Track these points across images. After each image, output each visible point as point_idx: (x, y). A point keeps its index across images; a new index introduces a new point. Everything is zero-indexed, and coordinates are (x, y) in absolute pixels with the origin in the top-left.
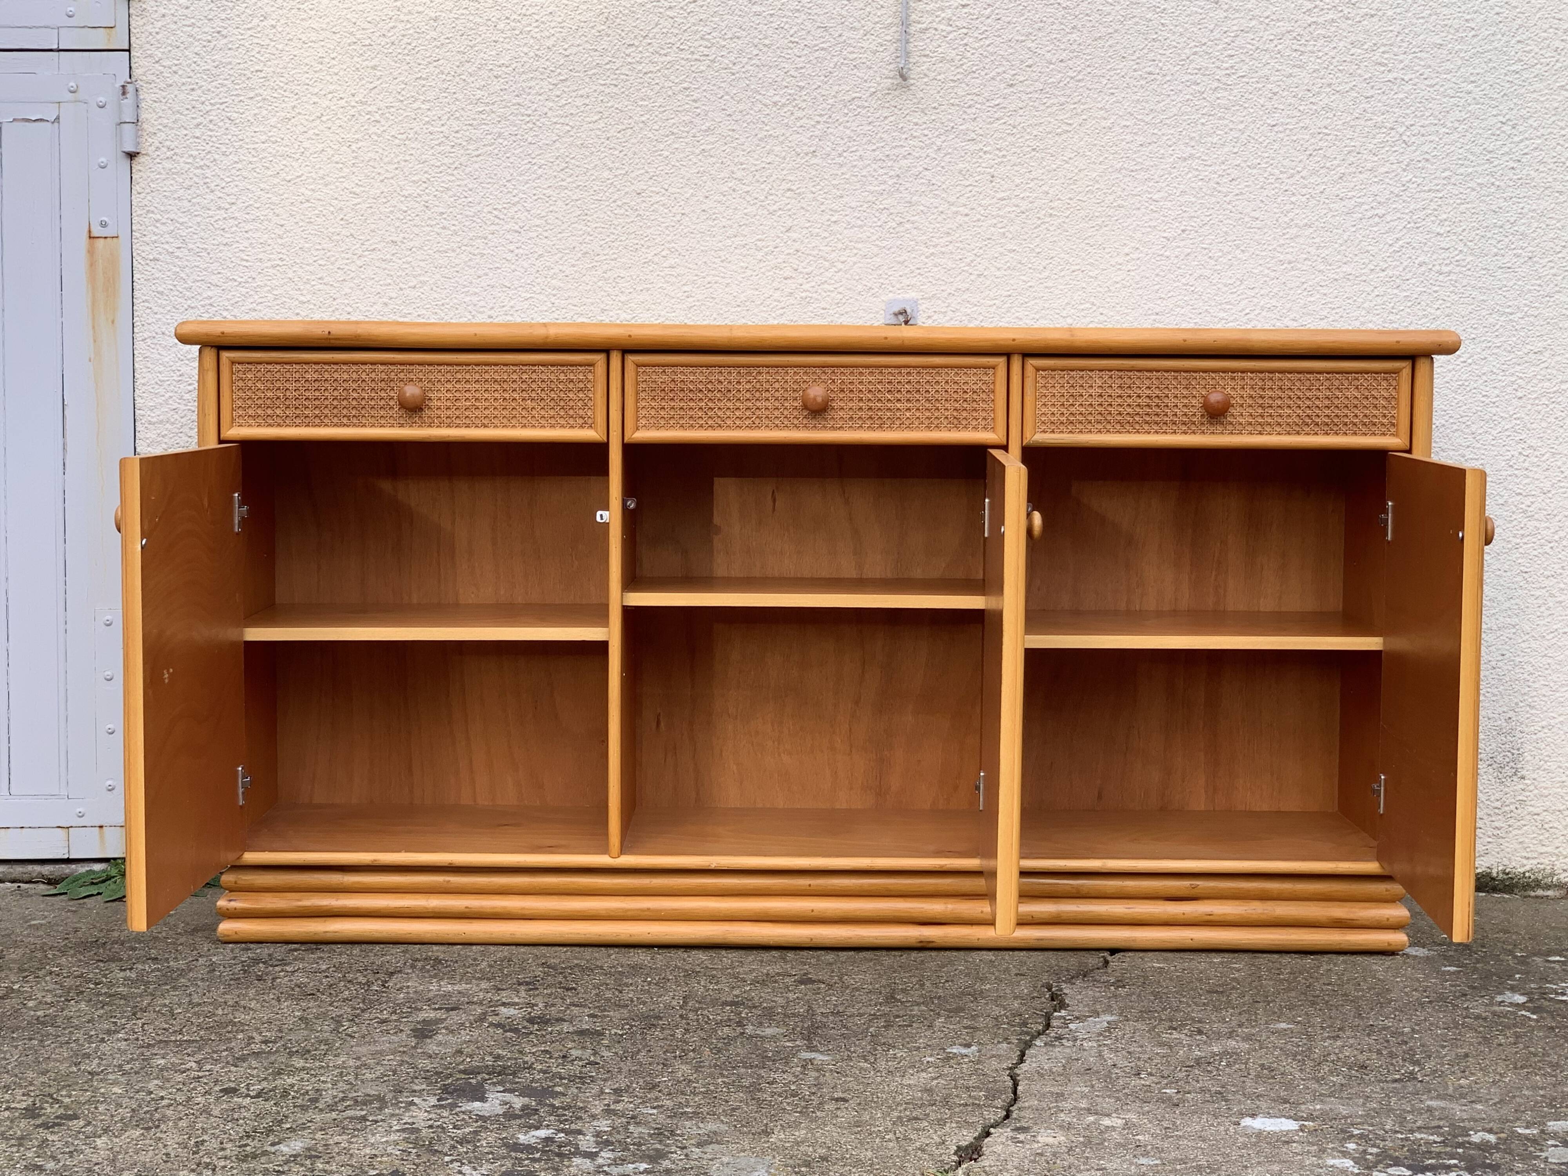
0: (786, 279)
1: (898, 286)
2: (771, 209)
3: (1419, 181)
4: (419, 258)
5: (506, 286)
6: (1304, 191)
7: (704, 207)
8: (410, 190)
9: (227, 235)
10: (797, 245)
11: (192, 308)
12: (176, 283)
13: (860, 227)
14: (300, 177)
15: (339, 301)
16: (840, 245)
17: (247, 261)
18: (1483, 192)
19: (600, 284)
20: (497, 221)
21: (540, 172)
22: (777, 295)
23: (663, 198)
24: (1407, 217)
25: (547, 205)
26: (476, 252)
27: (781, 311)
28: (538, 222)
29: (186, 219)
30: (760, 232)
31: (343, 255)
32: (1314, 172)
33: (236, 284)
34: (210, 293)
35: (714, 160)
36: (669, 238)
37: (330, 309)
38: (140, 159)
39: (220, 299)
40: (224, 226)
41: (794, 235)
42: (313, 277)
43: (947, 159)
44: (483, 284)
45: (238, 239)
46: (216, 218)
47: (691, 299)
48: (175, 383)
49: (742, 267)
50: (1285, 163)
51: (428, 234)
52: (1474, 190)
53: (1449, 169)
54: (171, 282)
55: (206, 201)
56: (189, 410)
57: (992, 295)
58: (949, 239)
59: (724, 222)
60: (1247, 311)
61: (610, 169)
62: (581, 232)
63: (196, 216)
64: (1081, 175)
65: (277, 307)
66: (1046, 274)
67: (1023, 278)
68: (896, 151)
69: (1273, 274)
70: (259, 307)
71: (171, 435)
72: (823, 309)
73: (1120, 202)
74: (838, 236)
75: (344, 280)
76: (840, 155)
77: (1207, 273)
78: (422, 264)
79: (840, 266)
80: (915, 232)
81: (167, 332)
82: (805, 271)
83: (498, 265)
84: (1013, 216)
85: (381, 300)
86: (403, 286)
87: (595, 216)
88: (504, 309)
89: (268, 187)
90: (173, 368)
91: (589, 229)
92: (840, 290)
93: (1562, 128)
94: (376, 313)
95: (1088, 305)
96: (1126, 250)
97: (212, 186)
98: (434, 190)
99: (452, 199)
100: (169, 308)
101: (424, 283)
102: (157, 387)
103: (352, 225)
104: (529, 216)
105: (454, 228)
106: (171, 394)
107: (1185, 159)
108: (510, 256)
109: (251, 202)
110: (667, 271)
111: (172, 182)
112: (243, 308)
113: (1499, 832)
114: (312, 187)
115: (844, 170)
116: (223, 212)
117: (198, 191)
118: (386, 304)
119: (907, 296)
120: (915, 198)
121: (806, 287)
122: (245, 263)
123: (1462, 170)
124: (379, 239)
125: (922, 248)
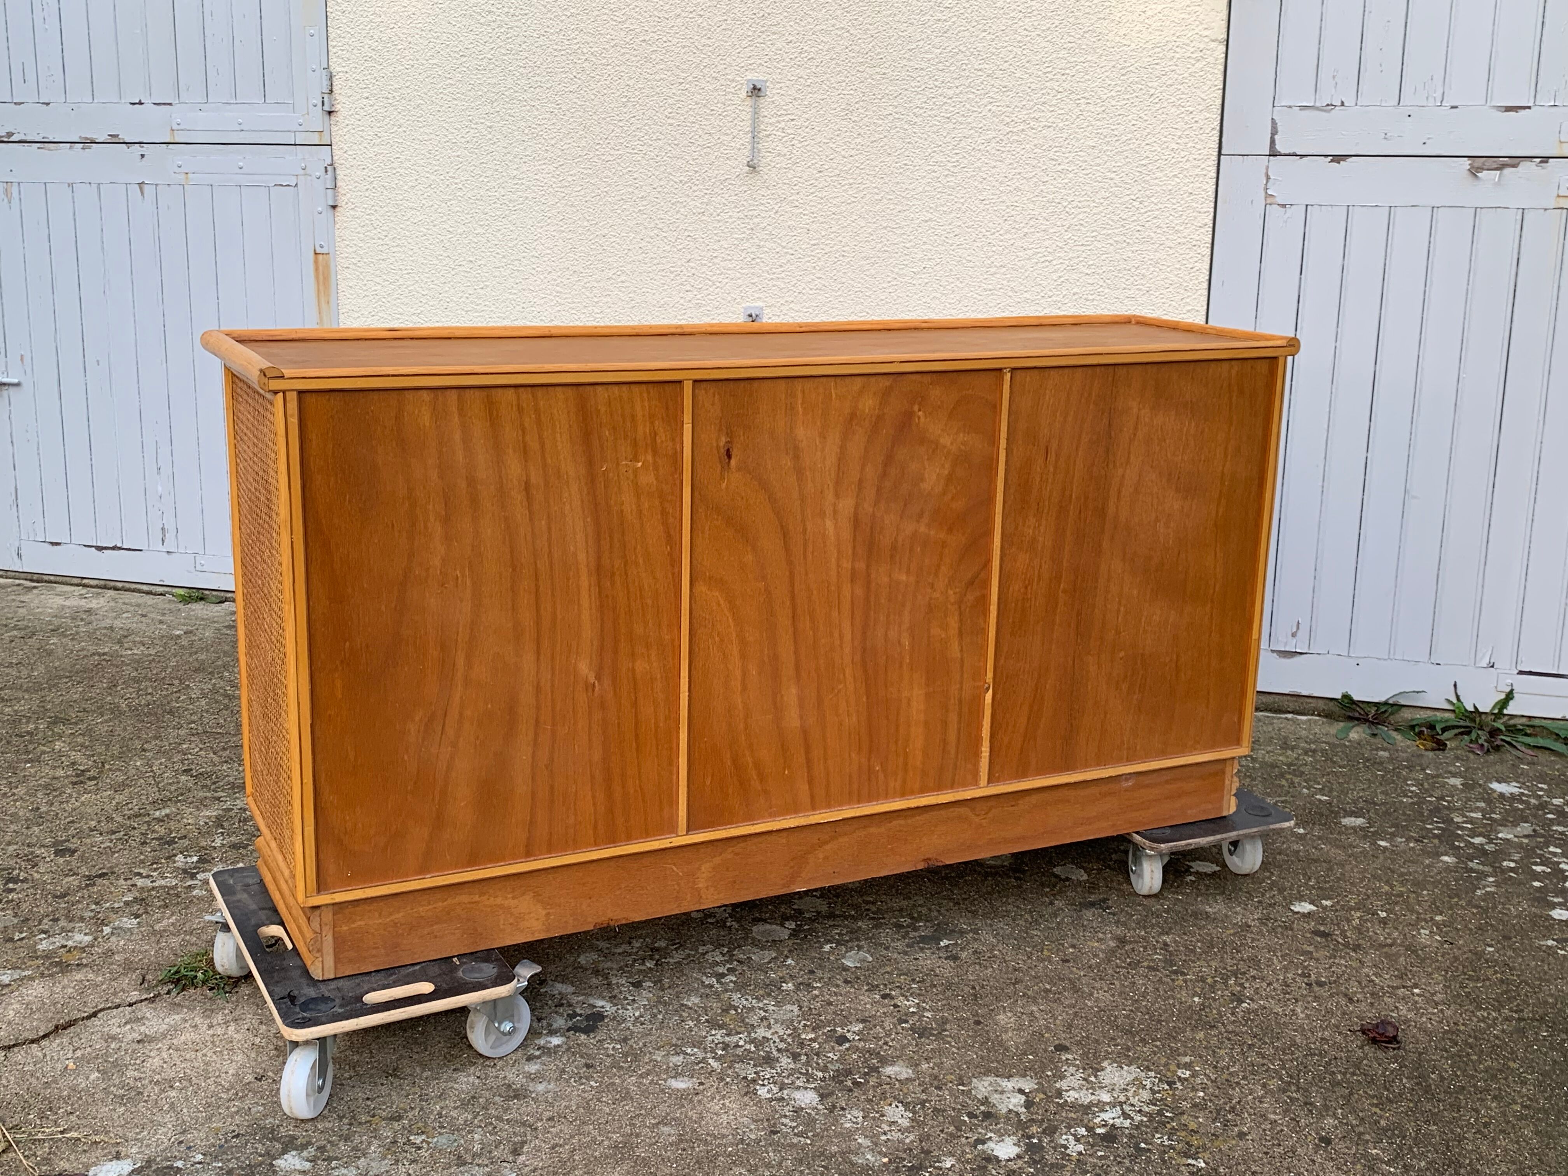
1: (751, 298)
2: (679, 247)
3: (1076, 238)
6: (1001, 244)
7: (640, 245)
8: (480, 230)
9: (384, 254)
10: (693, 271)
11: (367, 296)
12: (358, 281)
13: (730, 260)
14: (421, 221)
15: (443, 295)
16: (718, 272)
18: (1118, 247)
20: (526, 250)
21: (549, 221)
22: (682, 301)
23: (617, 239)
24: (1067, 262)
25: (553, 241)
26: (515, 269)
28: (548, 252)
29: (362, 245)
30: (672, 262)
31: (444, 268)
32: (1007, 232)
33: (389, 283)
34: (376, 288)
35: (645, 216)
36: (621, 264)
37: (439, 300)
38: (338, 209)
39: (381, 292)
40: (382, 249)
41: (692, 265)
42: (429, 281)
43: (781, 218)
45: (389, 257)
46: (378, 244)
50: (991, 225)
51: (489, 257)
52: (1112, 245)
53: (1095, 231)
54: (356, 281)
55: (372, 234)
57: (807, 305)
58: (782, 269)
59: (652, 255)
61: (588, 221)
62: (572, 259)
63: (367, 243)
64: (863, 230)
65: (411, 298)
66: (839, 293)
67: (826, 295)
68: (751, 213)
69: (979, 298)
70: (401, 297)
72: (708, 310)
73: (886, 248)
74: (717, 266)
76: (718, 215)
77: (939, 295)
78: (487, 275)
79: (718, 284)
80: (762, 264)
81: (354, 310)
84: (820, 256)
87: (580, 249)
89: (404, 227)
91: (576, 257)
92: (718, 299)
93: (1174, 204)
95: (865, 314)
96: (889, 279)
97: (375, 225)
98: (492, 230)
99: (502, 237)
101: (487, 286)
103: (449, 250)
104: (544, 248)
105: (503, 254)
107: (927, 221)
108: (534, 272)
109: (395, 236)
110: (620, 284)
111: (354, 223)
114: (427, 227)
115: (721, 224)
116: (381, 241)
117: (368, 228)
118: (467, 298)
119: (757, 305)
120: (762, 243)
121: (698, 297)
123: (1104, 232)
124: (463, 259)
125: (766, 274)
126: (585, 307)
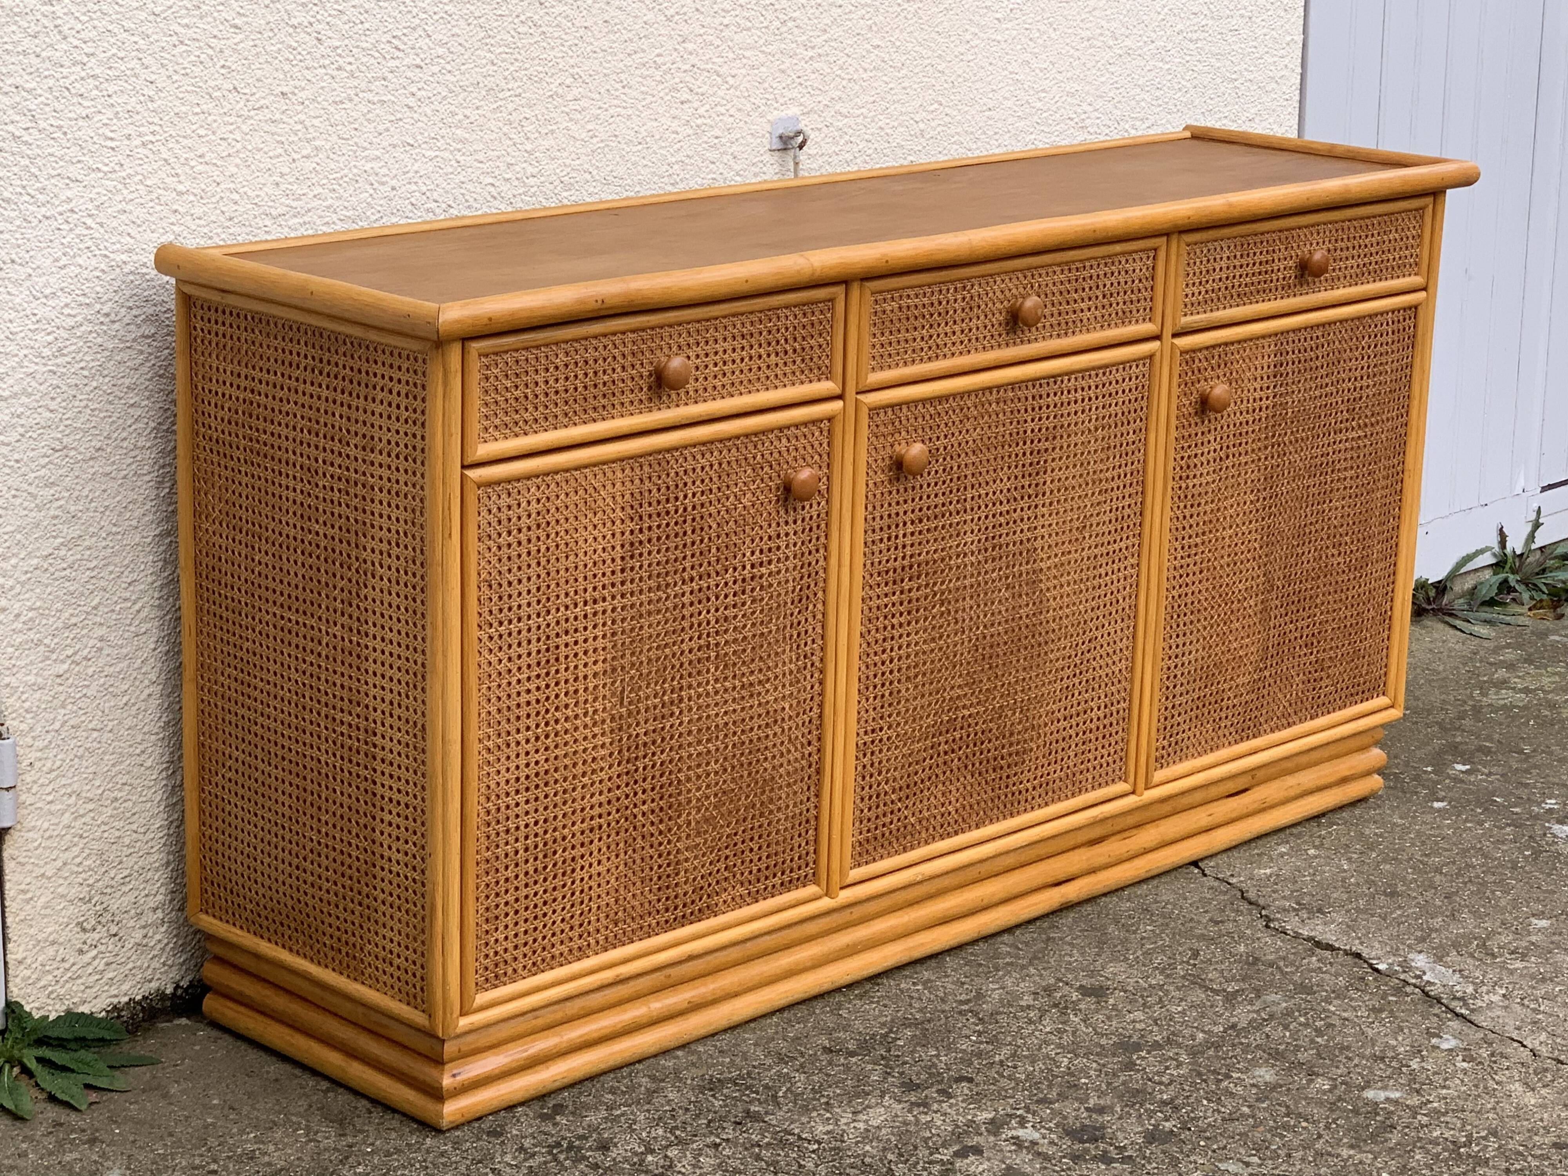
0: (682, 103)
1: (782, 101)
4: (312, 113)
5: (409, 144)
9: (86, 103)
10: (693, 60)
11: (47, 218)
12: (25, 183)
13: (749, 29)
14: (171, 7)
15: (223, 186)
16: (731, 55)
17: (112, 139)
19: (505, 129)
20: (397, 53)
23: (565, 8)
25: (449, 26)
26: (376, 99)
27: (678, 146)
28: (440, 51)
29: (33, 85)
30: (658, 45)
31: (227, 119)
33: (101, 175)
34: (69, 193)
36: (572, 62)
37: (214, 200)
39: (82, 201)
40: (83, 90)
41: (690, 46)
42: (192, 155)
44: (385, 144)
45: (100, 107)
46: (72, 78)
47: (595, 140)
48: (30, 334)
49: (642, 92)
51: (322, 79)
54: (19, 182)
55: (58, 54)
56: (50, 371)
58: (825, 37)
59: (625, 35)
60: (1057, 99)
62: (484, 61)
63: (46, 77)
65: (151, 204)
67: (885, 78)
70: (129, 207)
71: (29, 412)
72: (717, 138)
74: (730, 43)
75: (229, 155)
77: (1028, 57)
78: (317, 122)
79: (731, 81)
80: (796, 32)
81: (17, 259)
82: (700, 91)
83: (399, 116)
85: (271, 179)
86: (296, 156)
87: (499, 37)
88: (407, 175)
89: (133, 26)
90: (28, 312)
91: (493, 57)
92: (732, 112)
94: (266, 199)
96: (967, 37)
97: (65, 29)
98: (326, 14)
99: (347, 27)
100: (18, 223)
101: (319, 149)
102: (8, 343)
103: (234, 74)
104: (430, 44)
105: (348, 68)
106: (25, 352)
108: (412, 102)
109: (114, 51)
110: (571, 105)
111: (14, 28)
112: (109, 210)
114: (185, 21)
116: (78, 68)
117: (47, 39)
119: (790, 113)
121: (701, 111)
122: (110, 143)
124: (267, 91)
125: (801, 50)
126: (509, 165)
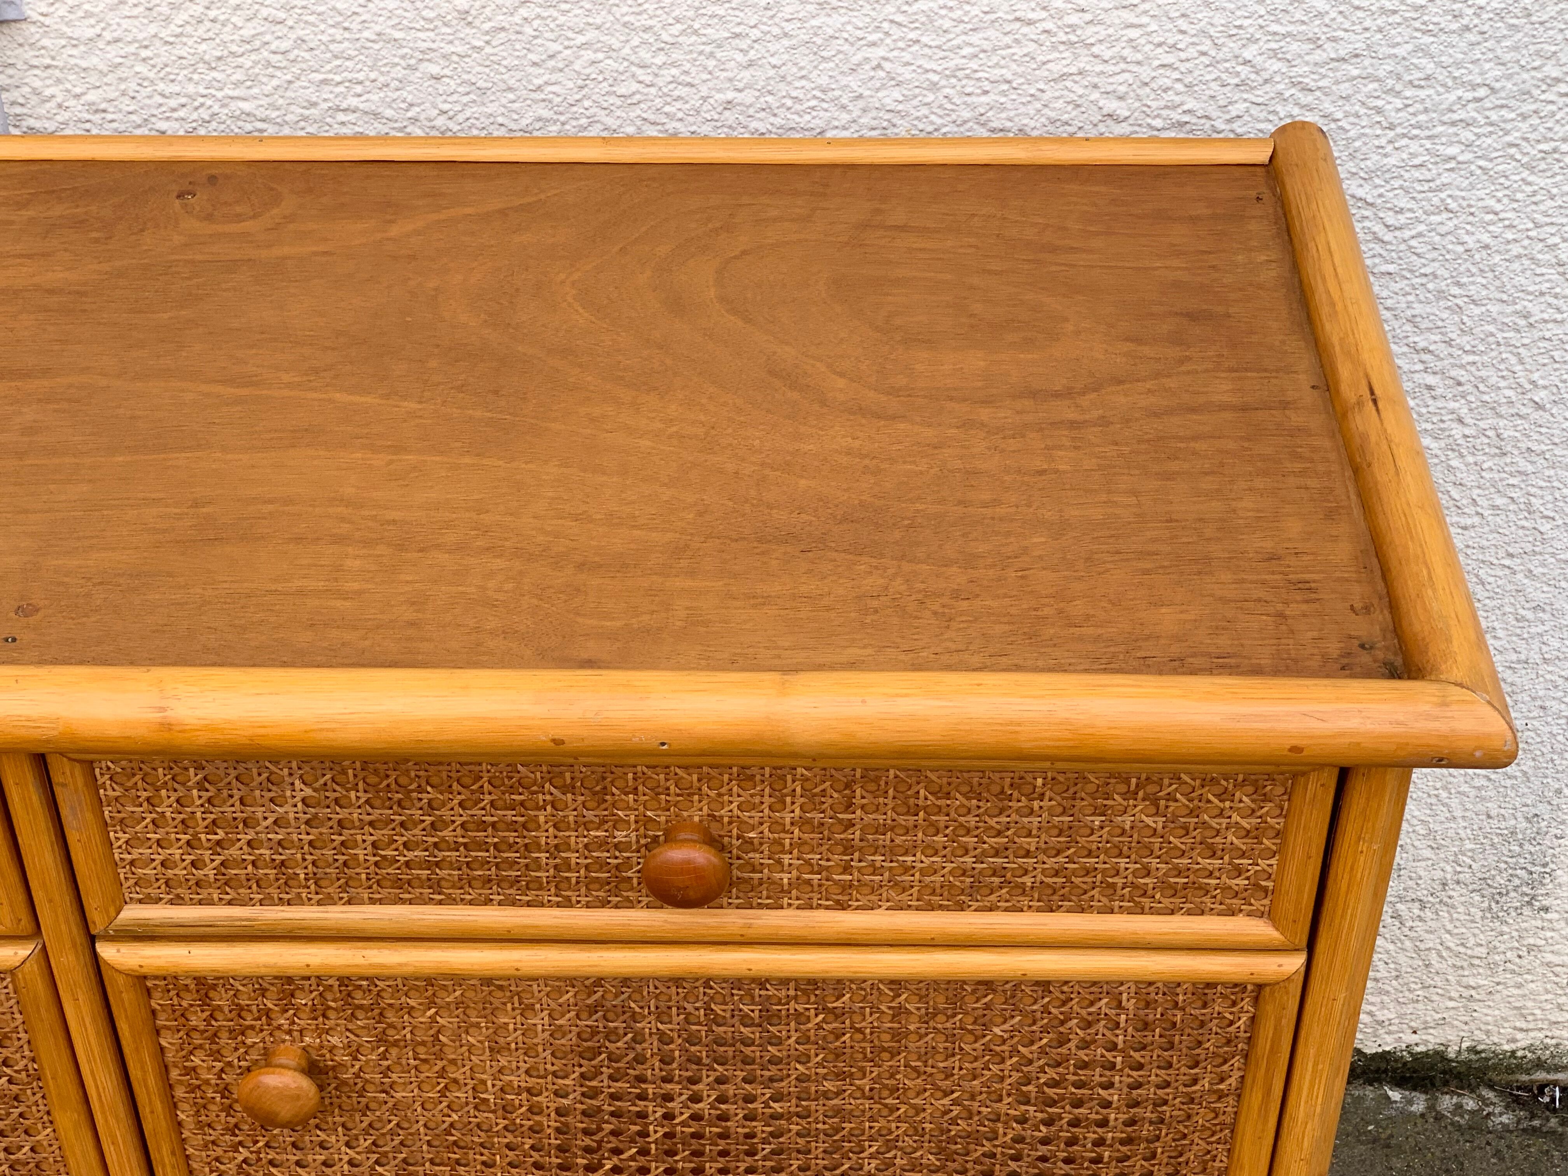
113: (1473, 992)
